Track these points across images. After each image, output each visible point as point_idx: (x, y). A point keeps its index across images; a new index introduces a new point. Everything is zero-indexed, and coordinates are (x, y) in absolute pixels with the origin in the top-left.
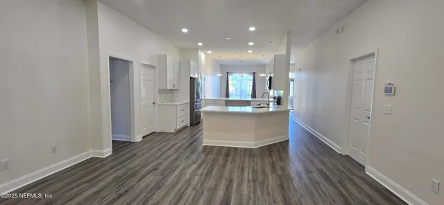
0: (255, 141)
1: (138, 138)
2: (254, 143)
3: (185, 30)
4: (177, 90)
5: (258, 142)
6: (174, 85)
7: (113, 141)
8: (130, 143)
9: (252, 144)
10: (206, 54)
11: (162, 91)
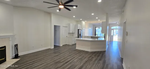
0: (91, 49)
1: (61, 45)
2: (90, 50)
3: (74, 17)
4: (74, 33)
5: (91, 50)
6: (73, 32)
7: (54, 45)
8: (59, 46)
9: (89, 50)
10: (85, 22)
11: (69, 33)
